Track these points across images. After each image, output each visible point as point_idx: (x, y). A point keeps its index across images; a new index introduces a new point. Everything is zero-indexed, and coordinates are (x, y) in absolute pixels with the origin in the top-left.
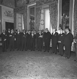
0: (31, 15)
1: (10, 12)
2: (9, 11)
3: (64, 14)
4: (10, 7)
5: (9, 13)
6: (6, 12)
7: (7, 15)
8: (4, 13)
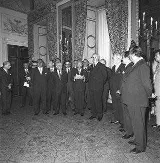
0: (64, 27)
1: (20, 22)
2: (15, 21)
3: (144, 14)
4: (18, 11)
5: (15, 23)
6: (10, 21)
7: (10, 28)
8: (5, 25)
